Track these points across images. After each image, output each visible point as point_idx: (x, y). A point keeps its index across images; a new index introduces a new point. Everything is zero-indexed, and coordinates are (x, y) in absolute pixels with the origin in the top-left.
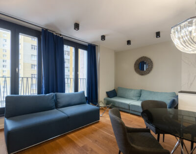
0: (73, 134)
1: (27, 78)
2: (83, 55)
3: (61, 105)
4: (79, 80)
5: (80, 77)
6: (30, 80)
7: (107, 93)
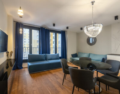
0: (52, 71)
1: (35, 48)
4: (57, 49)
5: (58, 47)
6: (36, 48)
7: (72, 55)
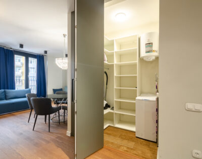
2: (33, 63)
3: (8, 97)
7: (54, 90)
